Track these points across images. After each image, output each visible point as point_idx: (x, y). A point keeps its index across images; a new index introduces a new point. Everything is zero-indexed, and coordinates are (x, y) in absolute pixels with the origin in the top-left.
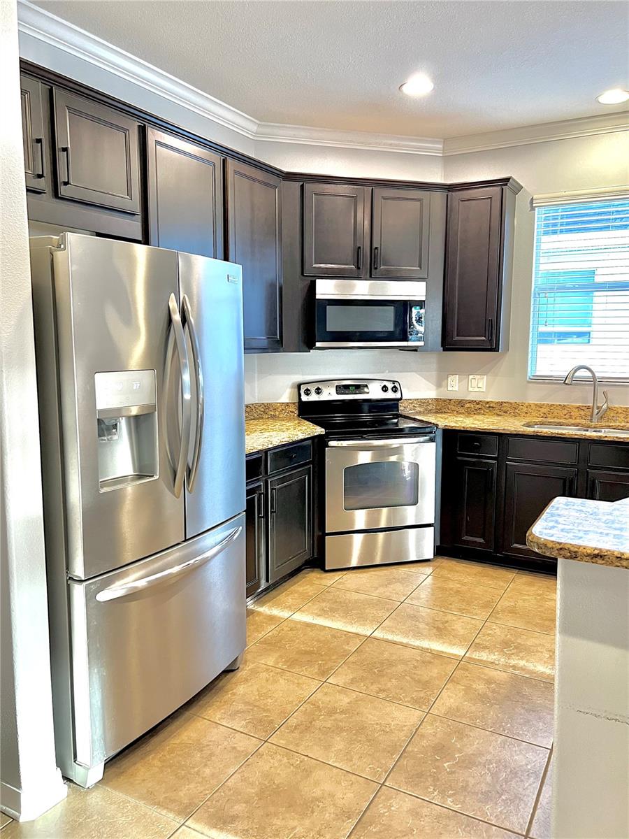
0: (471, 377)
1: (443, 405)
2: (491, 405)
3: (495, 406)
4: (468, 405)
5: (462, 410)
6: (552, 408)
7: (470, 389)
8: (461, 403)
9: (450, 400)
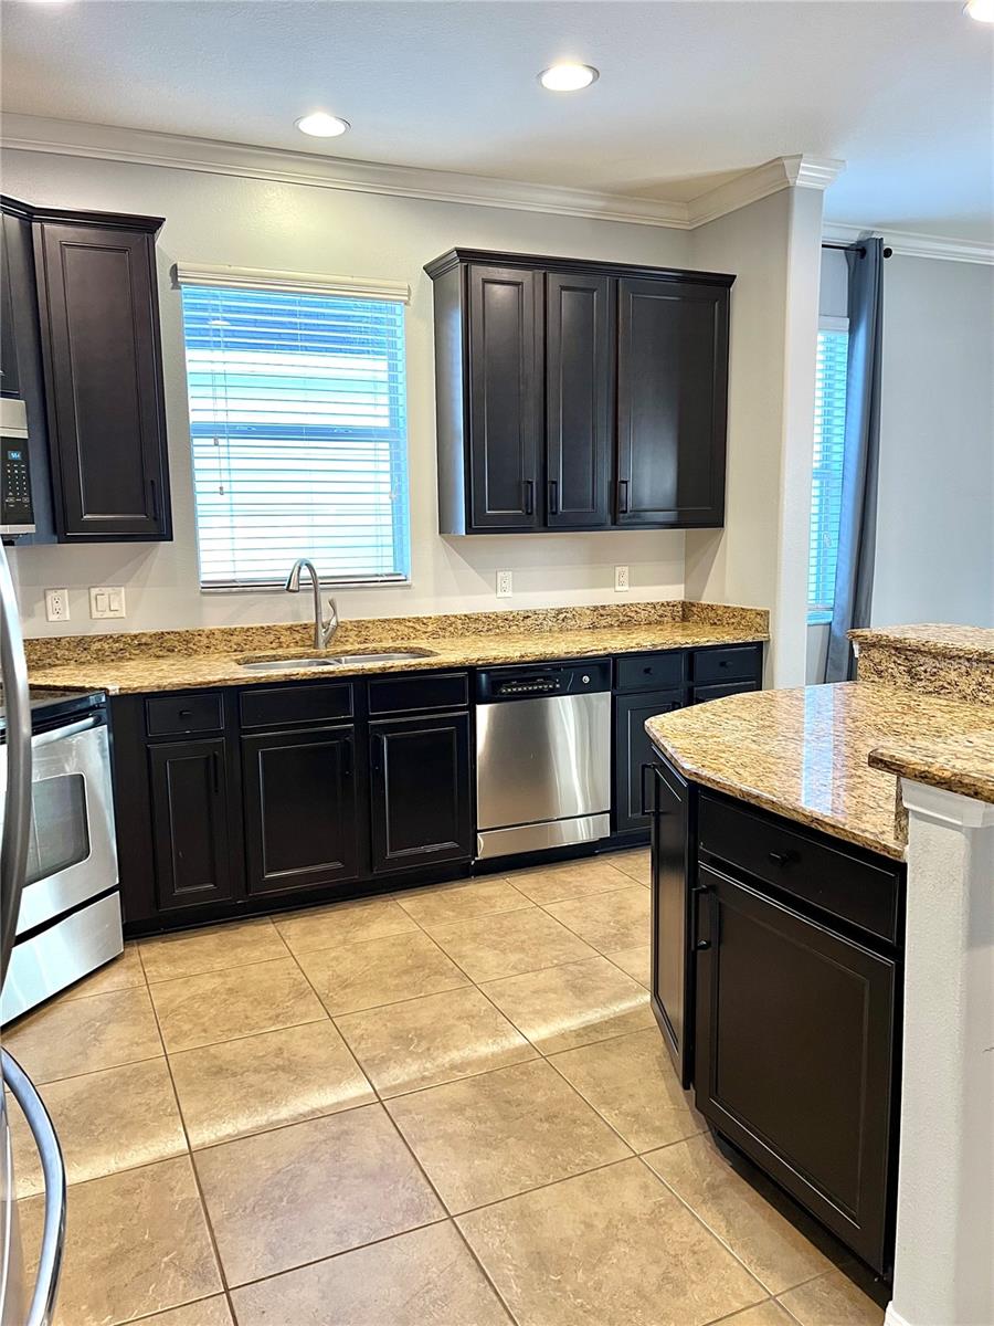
0: (94, 591)
1: (45, 651)
2: (143, 640)
3: (149, 641)
4: (97, 646)
5: (85, 656)
6: (248, 634)
7: (96, 615)
8: (82, 643)
9: (59, 640)
